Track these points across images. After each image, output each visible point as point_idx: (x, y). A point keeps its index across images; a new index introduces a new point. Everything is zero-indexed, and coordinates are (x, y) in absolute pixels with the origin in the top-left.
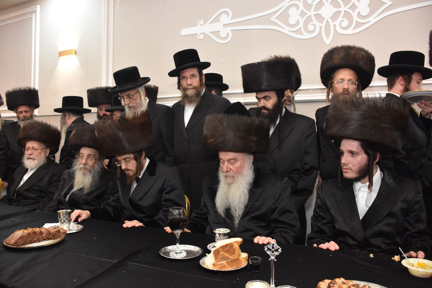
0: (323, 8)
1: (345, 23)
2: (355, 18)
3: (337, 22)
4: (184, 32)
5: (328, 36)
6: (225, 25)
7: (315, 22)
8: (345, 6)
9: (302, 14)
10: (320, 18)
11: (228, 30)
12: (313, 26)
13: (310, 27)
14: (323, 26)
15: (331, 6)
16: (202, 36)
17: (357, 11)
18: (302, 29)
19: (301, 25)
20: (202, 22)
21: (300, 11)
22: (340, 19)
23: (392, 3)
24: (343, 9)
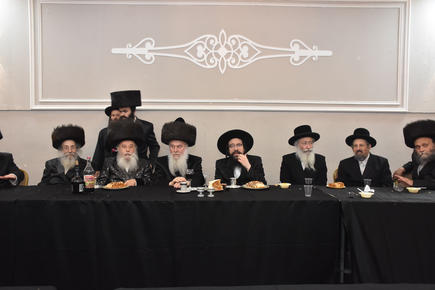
0: (220, 49)
1: (234, 61)
2: (240, 59)
3: (229, 60)
4: (115, 51)
5: (223, 69)
6: (149, 51)
7: (215, 58)
8: (234, 50)
9: (206, 51)
10: (218, 56)
11: (152, 55)
12: (213, 60)
13: (211, 61)
14: (220, 61)
15: (225, 49)
16: (130, 57)
17: (241, 54)
18: (206, 61)
19: (205, 58)
20: (130, 46)
21: (204, 49)
22: (231, 58)
23: (261, 52)
24: (233, 51)
